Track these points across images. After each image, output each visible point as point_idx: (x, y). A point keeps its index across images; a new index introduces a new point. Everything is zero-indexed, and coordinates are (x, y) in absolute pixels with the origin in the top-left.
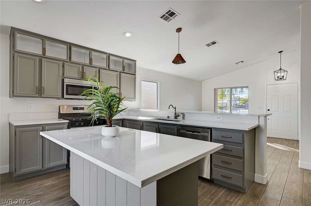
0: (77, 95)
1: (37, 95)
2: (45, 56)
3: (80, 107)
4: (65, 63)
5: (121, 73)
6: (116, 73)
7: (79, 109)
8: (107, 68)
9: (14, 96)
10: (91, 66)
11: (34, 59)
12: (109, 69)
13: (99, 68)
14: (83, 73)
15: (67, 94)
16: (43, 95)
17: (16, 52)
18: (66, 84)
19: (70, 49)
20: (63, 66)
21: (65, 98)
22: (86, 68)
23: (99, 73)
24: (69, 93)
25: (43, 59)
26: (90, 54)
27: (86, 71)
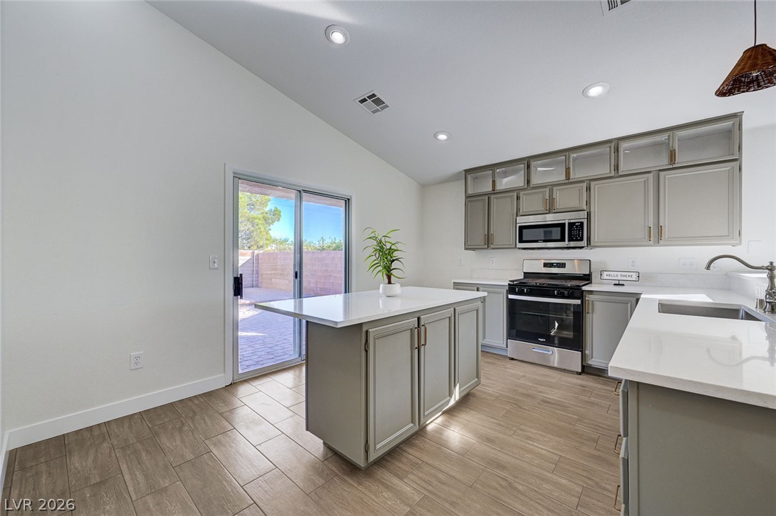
0: (536, 241)
1: (486, 246)
2: (495, 192)
3: (557, 263)
5: (662, 173)
6: (641, 179)
8: (613, 174)
9: (466, 249)
10: (568, 181)
11: (484, 200)
12: (617, 175)
13: (588, 182)
14: (552, 201)
15: (521, 241)
16: (492, 246)
17: (468, 197)
18: (518, 225)
19: (529, 167)
20: (518, 198)
21: (519, 248)
22: (557, 190)
23: (588, 191)
24: (524, 239)
25: (492, 196)
26: (567, 160)
27: (557, 194)
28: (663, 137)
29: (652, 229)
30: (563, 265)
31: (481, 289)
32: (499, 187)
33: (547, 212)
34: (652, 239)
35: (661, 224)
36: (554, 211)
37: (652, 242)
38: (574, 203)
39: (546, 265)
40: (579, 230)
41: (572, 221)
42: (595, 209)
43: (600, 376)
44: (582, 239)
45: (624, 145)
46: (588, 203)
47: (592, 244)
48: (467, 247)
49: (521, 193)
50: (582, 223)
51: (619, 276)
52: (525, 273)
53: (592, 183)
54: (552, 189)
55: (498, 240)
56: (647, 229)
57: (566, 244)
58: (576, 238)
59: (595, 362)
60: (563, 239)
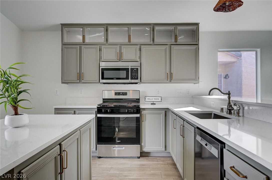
0: (112, 79)
1: (78, 81)
2: (85, 43)
3: (122, 93)
4: (102, 46)
5: (172, 46)
6: (163, 47)
7: (121, 95)
8: (151, 43)
9: (63, 83)
10: (129, 44)
11: (76, 48)
12: (153, 44)
13: (140, 45)
14: (121, 54)
15: (103, 78)
16: (83, 81)
17: (64, 44)
18: (101, 68)
19: (107, 30)
20: (100, 50)
21: (101, 83)
22: (124, 47)
23: (140, 51)
24: (105, 77)
25: (83, 46)
26: (129, 31)
27: (124, 50)
28: (172, 28)
29: (168, 74)
30: (125, 94)
31: (77, 112)
32: (87, 41)
33: (118, 60)
34: (168, 80)
35: (172, 72)
36: (122, 60)
37: (168, 81)
38: (133, 57)
39: (116, 94)
40: (136, 73)
41: (132, 67)
42: (143, 61)
43: (148, 156)
44: (137, 79)
45: (157, 28)
46: (140, 57)
47: (142, 82)
48: (63, 81)
49: (103, 47)
50: (137, 69)
51: (153, 99)
52: (103, 99)
53: (142, 46)
54: (121, 47)
55: (87, 77)
56: (166, 74)
57: (129, 81)
58: (135, 77)
59: (146, 149)
60: (127, 78)
